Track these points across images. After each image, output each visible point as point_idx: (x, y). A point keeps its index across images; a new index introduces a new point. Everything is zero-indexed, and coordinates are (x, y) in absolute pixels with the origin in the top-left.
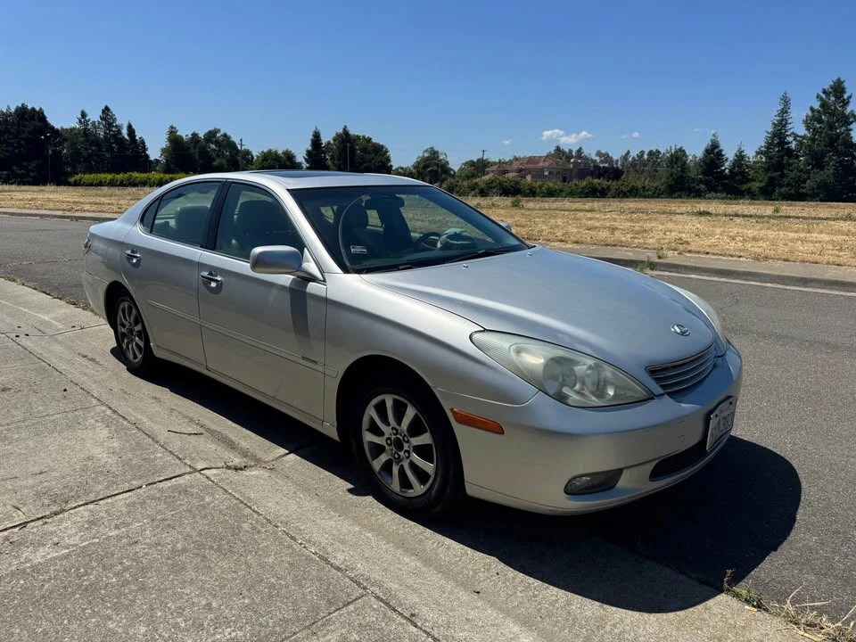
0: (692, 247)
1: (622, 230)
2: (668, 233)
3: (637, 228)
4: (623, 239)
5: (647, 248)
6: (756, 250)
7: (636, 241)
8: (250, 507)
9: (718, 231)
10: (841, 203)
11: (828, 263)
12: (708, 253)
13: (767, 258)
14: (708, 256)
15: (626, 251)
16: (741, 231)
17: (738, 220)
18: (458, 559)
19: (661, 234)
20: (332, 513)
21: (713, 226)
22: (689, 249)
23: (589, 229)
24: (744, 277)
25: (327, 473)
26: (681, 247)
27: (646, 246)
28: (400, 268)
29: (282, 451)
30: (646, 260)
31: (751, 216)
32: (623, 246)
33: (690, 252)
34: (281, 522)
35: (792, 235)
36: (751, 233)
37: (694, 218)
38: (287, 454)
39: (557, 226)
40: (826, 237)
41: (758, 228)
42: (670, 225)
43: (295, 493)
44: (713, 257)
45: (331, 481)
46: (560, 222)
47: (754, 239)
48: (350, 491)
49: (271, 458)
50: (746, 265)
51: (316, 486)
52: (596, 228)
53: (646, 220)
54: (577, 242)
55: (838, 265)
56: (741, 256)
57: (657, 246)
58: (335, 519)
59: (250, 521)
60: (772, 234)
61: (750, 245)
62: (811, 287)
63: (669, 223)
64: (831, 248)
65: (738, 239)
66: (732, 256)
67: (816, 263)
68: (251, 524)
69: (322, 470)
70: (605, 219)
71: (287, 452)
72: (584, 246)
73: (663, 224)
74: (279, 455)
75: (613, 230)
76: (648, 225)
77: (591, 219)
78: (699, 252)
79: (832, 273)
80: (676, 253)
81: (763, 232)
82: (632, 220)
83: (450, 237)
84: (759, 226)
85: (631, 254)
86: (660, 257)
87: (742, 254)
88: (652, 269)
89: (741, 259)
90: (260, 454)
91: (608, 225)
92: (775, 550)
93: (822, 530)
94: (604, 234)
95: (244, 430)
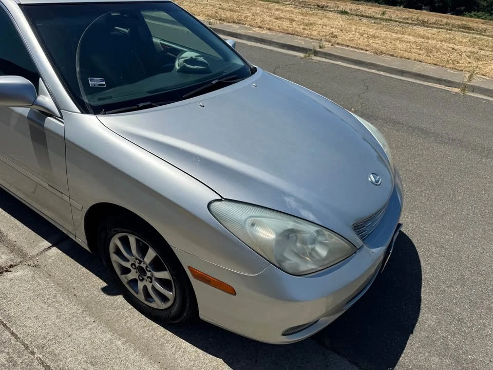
0: (339, 41)
1: (298, 22)
2: (324, 27)
3: (306, 21)
4: (297, 29)
5: (312, 39)
6: (375, 45)
7: (306, 32)
8: (8, 328)
9: (353, 28)
10: (414, 10)
11: (415, 60)
12: (348, 46)
13: (382, 53)
14: (348, 48)
15: (300, 40)
16: (366, 29)
17: (364, 20)
18: (193, 363)
19: (320, 27)
20: (88, 319)
21: (350, 24)
22: (337, 42)
23: (277, 19)
24: (369, 66)
25: (85, 270)
26: (333, 40)
27: (312, 37)
28: (141, 105)
29: (46, 244)
30: (312, 48)
31: (370, 17)
32: (298, 35)
33: (338, 44)
34: (38, 348)
35: (394, 35)
36: (372, 31)
37: (339, 16)
38: (50, 248)
39: (257, 14)
40: (412, 39)
41: (375, 28)
42: (325, 21)
43: (55, 296)
44: (352, 49)
45: (88, 279)
46: (258, 10)
47: (374, 37)
48: (104, 290)
49: (35, 252)
50: (369, 58)
51: (75, 285)
52: (281, 18)
53: (312, 14)
54: (269, 29)
55: (420, 61)
56: (367, 51)
57: (319, 37)
58: (90, 326)
59: (6, 350)
60: (383, 34)
61: (372, 41)
62: (406, 77)
63: (325, 19)
64: (415, 47)
65: (364, 35)
66: (362, 49)
67: (408, 59)
68: (8, 353)
69: (80, 266)
70: (286, 11)
71: (50, 245)
72: (274, 33)
73: (321, 19)
74: (43, 248)
75: (292, 20)
76: (313, 19)
77: (277, 10)
78: (343, 45)
79: (417, 68)
80: (330, 44)
81: (378, 31)
82: (302, 14)
83: (187, 61)
84: (376, 26)
85: (303, 43)
86: (320, 47)
87: (368, 48)
88: (315, 56)
89: (368, 53)
90: (26, 249)
91: (288, 16)
92: (412, 333)
93: (437, 309)
94: (286, 24)
95: (13, 219)
